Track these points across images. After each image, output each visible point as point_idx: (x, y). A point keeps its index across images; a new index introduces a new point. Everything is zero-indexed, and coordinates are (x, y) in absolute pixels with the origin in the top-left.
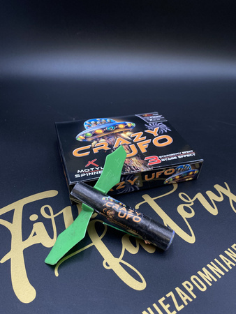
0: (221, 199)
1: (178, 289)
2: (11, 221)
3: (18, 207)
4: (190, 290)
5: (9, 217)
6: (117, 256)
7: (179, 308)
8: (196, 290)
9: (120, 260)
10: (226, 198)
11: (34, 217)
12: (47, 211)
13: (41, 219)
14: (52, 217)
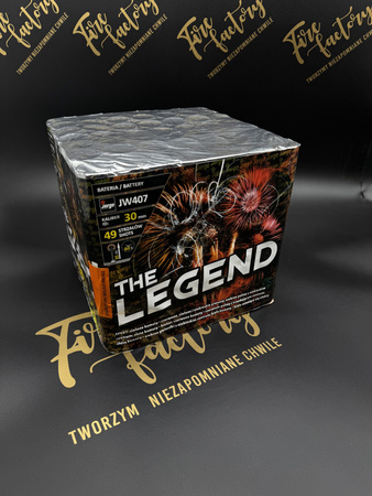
0: (239, 321)
1: (179, 385)
2: (59, 334)
3: (65, 324)
4: (188, 385)
5: (58, 331)
6: (138, 360)
7: (175, 396)
8: (193, 385)
9: (141, 363)
10: (243, 320)
11: (77, 332)
12: (88, 327)
13: (83, 333)
14: (92, 332)
